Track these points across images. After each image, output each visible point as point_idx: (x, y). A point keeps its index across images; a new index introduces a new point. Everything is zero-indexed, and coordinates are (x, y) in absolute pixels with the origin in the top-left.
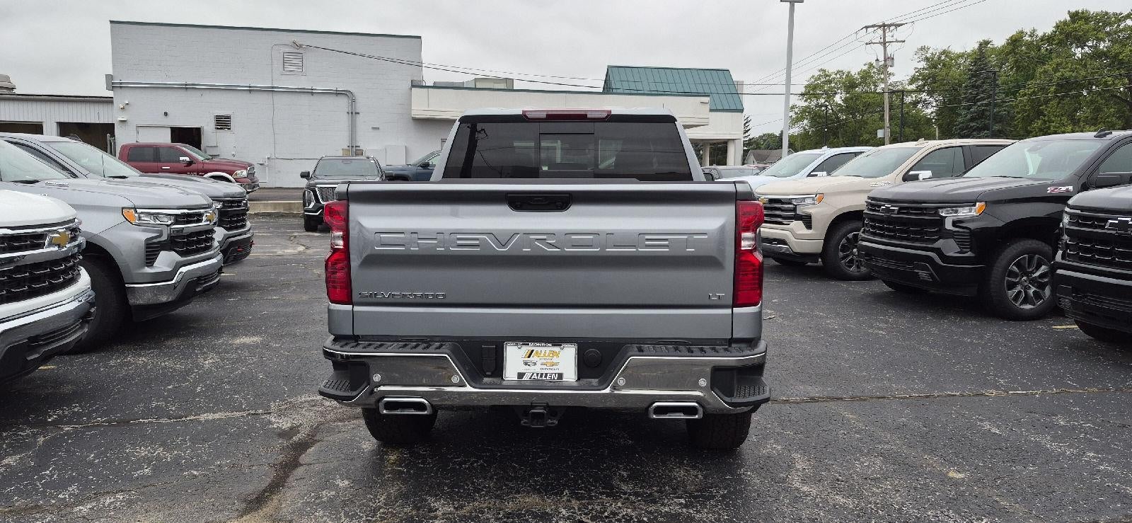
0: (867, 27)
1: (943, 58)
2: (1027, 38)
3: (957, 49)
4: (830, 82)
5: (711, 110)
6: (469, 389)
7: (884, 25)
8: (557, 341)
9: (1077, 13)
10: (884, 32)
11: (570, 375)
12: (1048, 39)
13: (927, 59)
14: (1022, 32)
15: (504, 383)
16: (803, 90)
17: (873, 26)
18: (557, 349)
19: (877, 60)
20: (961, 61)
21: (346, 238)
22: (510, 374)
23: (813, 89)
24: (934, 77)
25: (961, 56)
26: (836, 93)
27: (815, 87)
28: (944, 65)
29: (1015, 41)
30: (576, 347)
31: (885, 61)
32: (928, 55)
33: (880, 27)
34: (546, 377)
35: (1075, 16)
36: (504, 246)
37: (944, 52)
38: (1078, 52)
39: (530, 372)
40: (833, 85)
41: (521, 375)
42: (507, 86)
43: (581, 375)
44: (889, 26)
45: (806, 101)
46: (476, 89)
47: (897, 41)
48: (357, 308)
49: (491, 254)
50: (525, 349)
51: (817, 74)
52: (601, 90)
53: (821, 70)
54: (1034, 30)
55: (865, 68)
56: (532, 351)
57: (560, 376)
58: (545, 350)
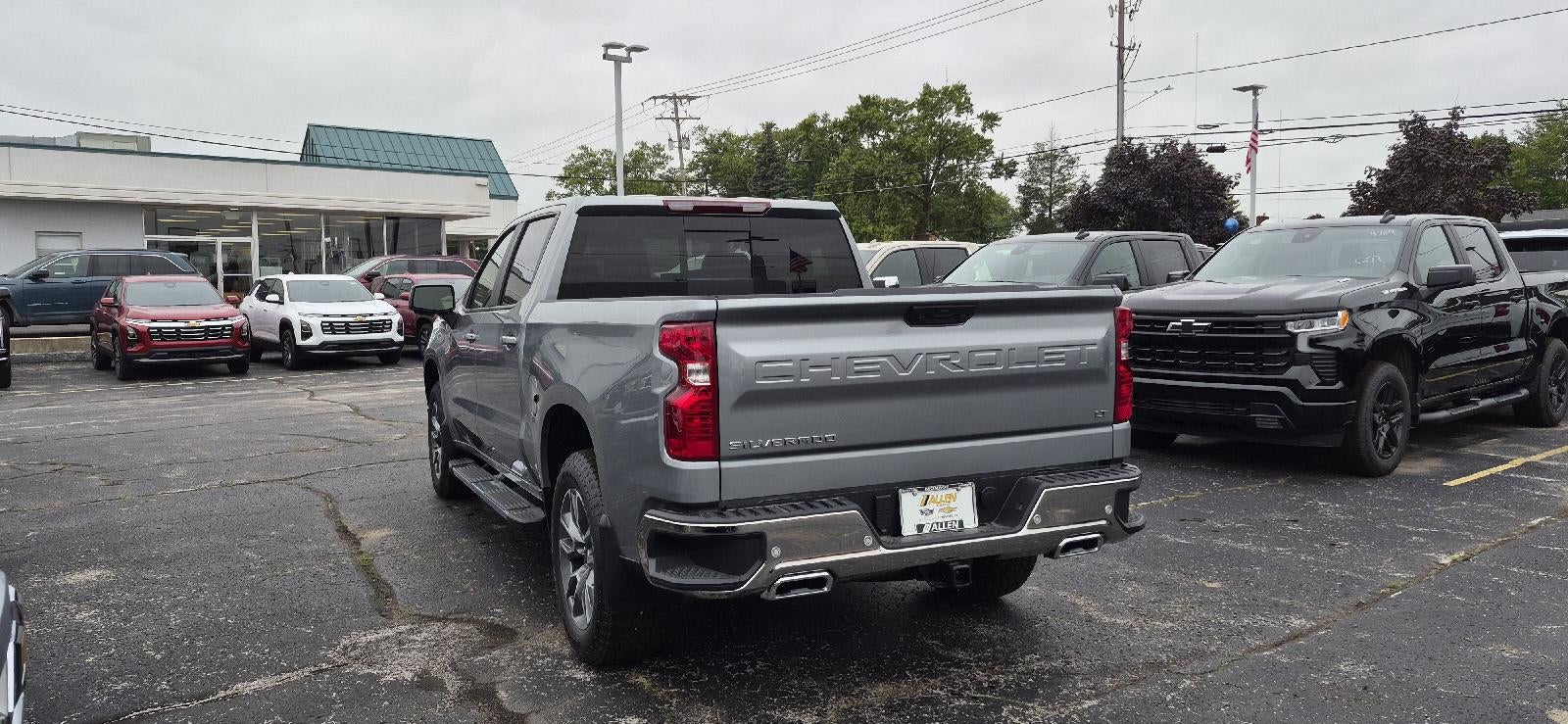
0: (655, 98)
1: (723, 140)
2: (820, 125)
3: (738, 132)
4: (594, 164)
5: (492, 196)
6: (882, 551)
7: (674, 98)
8: (953, 481)
9: (868, 97)
10: (676, 105)
11: (971, 522)
12: (841, 126)
13: (705, 141)
14: (814, 116)
15: (903, 540)
16: (562, 173)
17: (662, 97)
18: (952, 491)
19: (670, 140)
20: (744, 145)
21: (714, 372)
22: (908, 529)
23: (575, 172)
24: (716, 162)
25: (744, 139)
26: (604, 179)
27: (578, 170)
28: (725, 149)
29: (807, 126)
30: (974, 486)
31: (680, 141)
32: (708, 137)
33: (670, 98)
34: (946, 526)
35: (868, 102)
36: (906, 369)
37: (724, 134)
38: (866, 143)
39: (928, 522)
40: (600, 168)
41: (920, 527)
42: (140, 148)
43: (983, 518)
44: (681, 98)
45: (566, 187)
46: (79, 149)
47: (691, 118)
48: (725, 465)
49: (892, 380)
50: (921, 496)
51: (578, 152)
52: (297, 158)
53: (583, 147)
54: (826, 115)
55: (637, 148)
56: (928, 496)
57: (961, 523)
58: (939, 493)
